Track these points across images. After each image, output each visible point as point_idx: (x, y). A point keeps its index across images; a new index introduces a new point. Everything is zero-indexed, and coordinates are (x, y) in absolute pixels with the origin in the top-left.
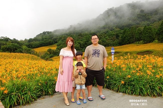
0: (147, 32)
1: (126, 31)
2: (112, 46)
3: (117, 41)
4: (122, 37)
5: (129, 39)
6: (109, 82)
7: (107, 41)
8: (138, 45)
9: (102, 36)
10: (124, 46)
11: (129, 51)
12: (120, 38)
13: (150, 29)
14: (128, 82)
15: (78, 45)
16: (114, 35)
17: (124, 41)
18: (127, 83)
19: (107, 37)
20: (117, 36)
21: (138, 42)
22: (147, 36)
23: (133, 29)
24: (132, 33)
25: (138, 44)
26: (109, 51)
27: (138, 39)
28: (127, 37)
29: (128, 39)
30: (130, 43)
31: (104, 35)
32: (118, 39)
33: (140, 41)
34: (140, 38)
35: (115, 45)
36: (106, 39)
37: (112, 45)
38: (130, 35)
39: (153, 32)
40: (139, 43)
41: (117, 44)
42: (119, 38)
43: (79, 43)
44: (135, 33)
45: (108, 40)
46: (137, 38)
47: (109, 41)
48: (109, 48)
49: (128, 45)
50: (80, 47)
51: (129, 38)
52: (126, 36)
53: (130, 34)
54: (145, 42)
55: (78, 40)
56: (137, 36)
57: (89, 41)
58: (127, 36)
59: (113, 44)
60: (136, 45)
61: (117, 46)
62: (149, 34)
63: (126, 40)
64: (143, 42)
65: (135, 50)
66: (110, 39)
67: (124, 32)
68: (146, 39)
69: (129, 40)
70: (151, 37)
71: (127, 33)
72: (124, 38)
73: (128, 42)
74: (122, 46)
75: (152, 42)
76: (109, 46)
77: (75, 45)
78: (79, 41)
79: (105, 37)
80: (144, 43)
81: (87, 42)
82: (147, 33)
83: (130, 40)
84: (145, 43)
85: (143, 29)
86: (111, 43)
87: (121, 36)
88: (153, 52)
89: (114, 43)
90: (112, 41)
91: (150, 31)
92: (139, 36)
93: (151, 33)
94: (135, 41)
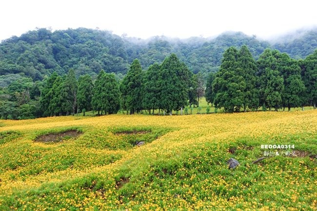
0: (103, 86)
1: (55, 79)
3: (30, 105)
5: (62, 101)
10: (48, 119)
13: (112, 81)
16: (26, 88)
17: (47, 106)
21: (82, 113)
22: (103, 97)
24: (68, 84)
27: (84, 103)
28: (57, 96)
29: (59, 103)
34: (90, 101)
37: (10, 116)
39: (117, 88)
40: (84, 116)
41: (28, 115)
44: (77, 87)
46: (81, 99)
51: (62, 98)
52: (54, 93)
53: (65, 89)
56: (80, 96)
58: (57, 93)
62: (108, 93)
63: (53, 102)
64: (93, 112)
67: (50, 81)
68: (99, 105)
69: (60, 105)
70: (112, 99)
71: (58, 85)
72: (49, 97)
73: (56, 111)
80: (96, 115)
82: (103, 90)
83: (64, 104)
84: (99, 115)
85: (96, 79)
86: (8, 110)
91: (111, 85)
92: (87, 96)
93: (112, 90)
94: (76, 108)
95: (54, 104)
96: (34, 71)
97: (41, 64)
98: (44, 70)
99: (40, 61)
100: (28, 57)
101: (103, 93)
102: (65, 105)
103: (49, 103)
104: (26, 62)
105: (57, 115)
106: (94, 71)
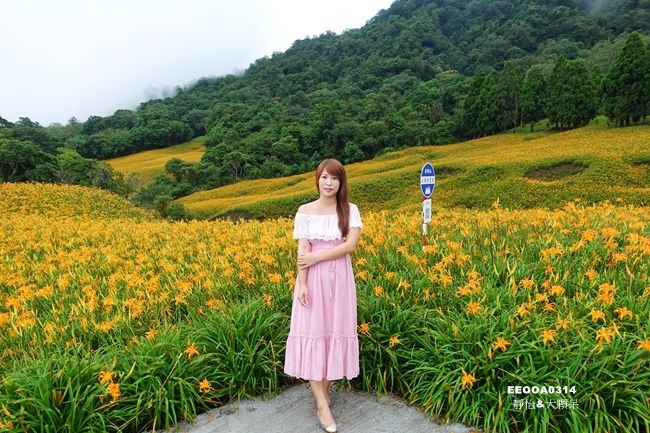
0: (565, 83)
1: (483, 80)
2: (427, 145)
3: (446, 122)
4: (467, 106)
5: (496, 113)
6: (401, 360)
7: (407, 125)
8: (531, 138)
9: (386, 101)
10: (476, 142)
11: (495, 163)
12: (459, 111)
13: (580, 72)
14: (496, 370)
15: (289, 141)
16: (434, 97)
17: (474, 122)
18: (490, 373)
19: (409, 107)
20: (449, 102)
21: (529, 125)
22: (567, 101)
23: (512, 74)
24: (505, 87)
25: (530, 135)
26: (415, 163)
27: (532, 113)
28: (488, 106)
29: (492, 116)
30: (497, 130)
31: (395, 98)
32: (452, 114)
33: (536, 121)
34: (539, 108)
35: (438, 140)
36: (403, 114)
37: (427, 140)
38: (499, 96)
39: (589, 83)
40: (532, 131)
41: (446, 136)
42: (455, 110)
43: (295, 134)
44: (517, 89)
45: (414, 118)
46: (527, 108)
47: (416, 122)
48: (417, 152)
49: (489, 137)
50: (301, 150)
51: (497, 109)
52: (483, 103)
53: (501, 95)
54: (559, 125)
55: (290, 121)
56: (526, 103)
57: (337, 122)
58: (488, 102)
59: (430, 138)
60: (521, 137)
61: (446, 143)
62: (573, 93)
63: (483, 116)
64: (548, 125)
65: (519, 159)
66: (421, 114)
67: (475, 85)
68: (560, 114)
69: (493, 120)
70: (581, 102)
71: (488, 90)
72: (477, 108)
73: (489, 128)
74: (467, 144)
75: (584, 125)
76: (415, 145)
77: (280, 143)
78: (295, 125)
79: (398, 107)
80: (553, 128)
81: (326, 127)
82: (567, 90)
83: (499, 116)
84: (557, 130)
85: (550, 73)
86: (425, 132)
87: (462, 103)
88: (587, 166)
89: (436, 130)
90: (426, 125)
91: (580, 80)
92: (536, 101)
93: (582, 88)
94: (519, 121)
95: (485, 119)
96: (423, 63)
97: (428, 49)
98: (433, 58)
99: (425, 44)
100: (407, 41)
101: (567, 95)
102: (502, 119)
103: (476, 117)
104: (407, 51)
105: (489, 134)
106: (514, 44)
